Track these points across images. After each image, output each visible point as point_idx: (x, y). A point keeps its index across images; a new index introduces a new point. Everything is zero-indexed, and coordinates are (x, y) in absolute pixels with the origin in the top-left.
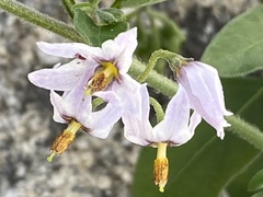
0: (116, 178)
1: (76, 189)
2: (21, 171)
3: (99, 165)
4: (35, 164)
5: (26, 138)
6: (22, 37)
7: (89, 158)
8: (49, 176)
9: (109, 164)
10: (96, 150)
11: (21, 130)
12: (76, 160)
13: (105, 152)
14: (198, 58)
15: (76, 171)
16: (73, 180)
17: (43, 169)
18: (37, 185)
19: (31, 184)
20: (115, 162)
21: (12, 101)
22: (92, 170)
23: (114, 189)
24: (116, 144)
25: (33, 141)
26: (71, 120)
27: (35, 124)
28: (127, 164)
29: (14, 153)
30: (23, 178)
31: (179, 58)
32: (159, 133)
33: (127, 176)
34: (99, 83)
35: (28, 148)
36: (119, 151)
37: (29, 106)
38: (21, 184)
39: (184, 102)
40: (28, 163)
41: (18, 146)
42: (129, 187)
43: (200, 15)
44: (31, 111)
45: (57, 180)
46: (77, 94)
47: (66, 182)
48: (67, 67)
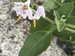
0: (27, 29)
1: (20, 31)
2: (11, 28)
3: (24, 27)
4: (14, 27)
5: (12, 23)
6: (11, 7)
7: (22, 26)
8: (16, 29)
9: (26, 27)
10: (24, 25)
11: (11, 22)
12: (20, 26)
13: (25, 25)
14: (41, 5)
15: (20, 28)
16: (20, 30)
17: (15, 28)
18: (14, 31)
19: (13, 30)
20: (27, 27)
21: (10, 17)
22: (23, 28)
23: (27, 31)
24: (27, 24)
25: (13, 24)
26: (20, 16)
27: (14, 21)
28: (29, 27)
29: (10, 25)
30: (12, 30)
31: (37, 5)
32: (34, 18)
33: (29, 29)
34: (24, 9)
35: (12, 25)
36: (27, 25)
37: (13, 18)
38: (11, 30)
39: (38, 12)
40: (13, 27)
41: (11, 24)
42: (29, 31)
43: (40, 3)
44: (13, 19)
45: (17, 30)
46: (21, 11)
47: (19, 30)
48: (19, 7)
